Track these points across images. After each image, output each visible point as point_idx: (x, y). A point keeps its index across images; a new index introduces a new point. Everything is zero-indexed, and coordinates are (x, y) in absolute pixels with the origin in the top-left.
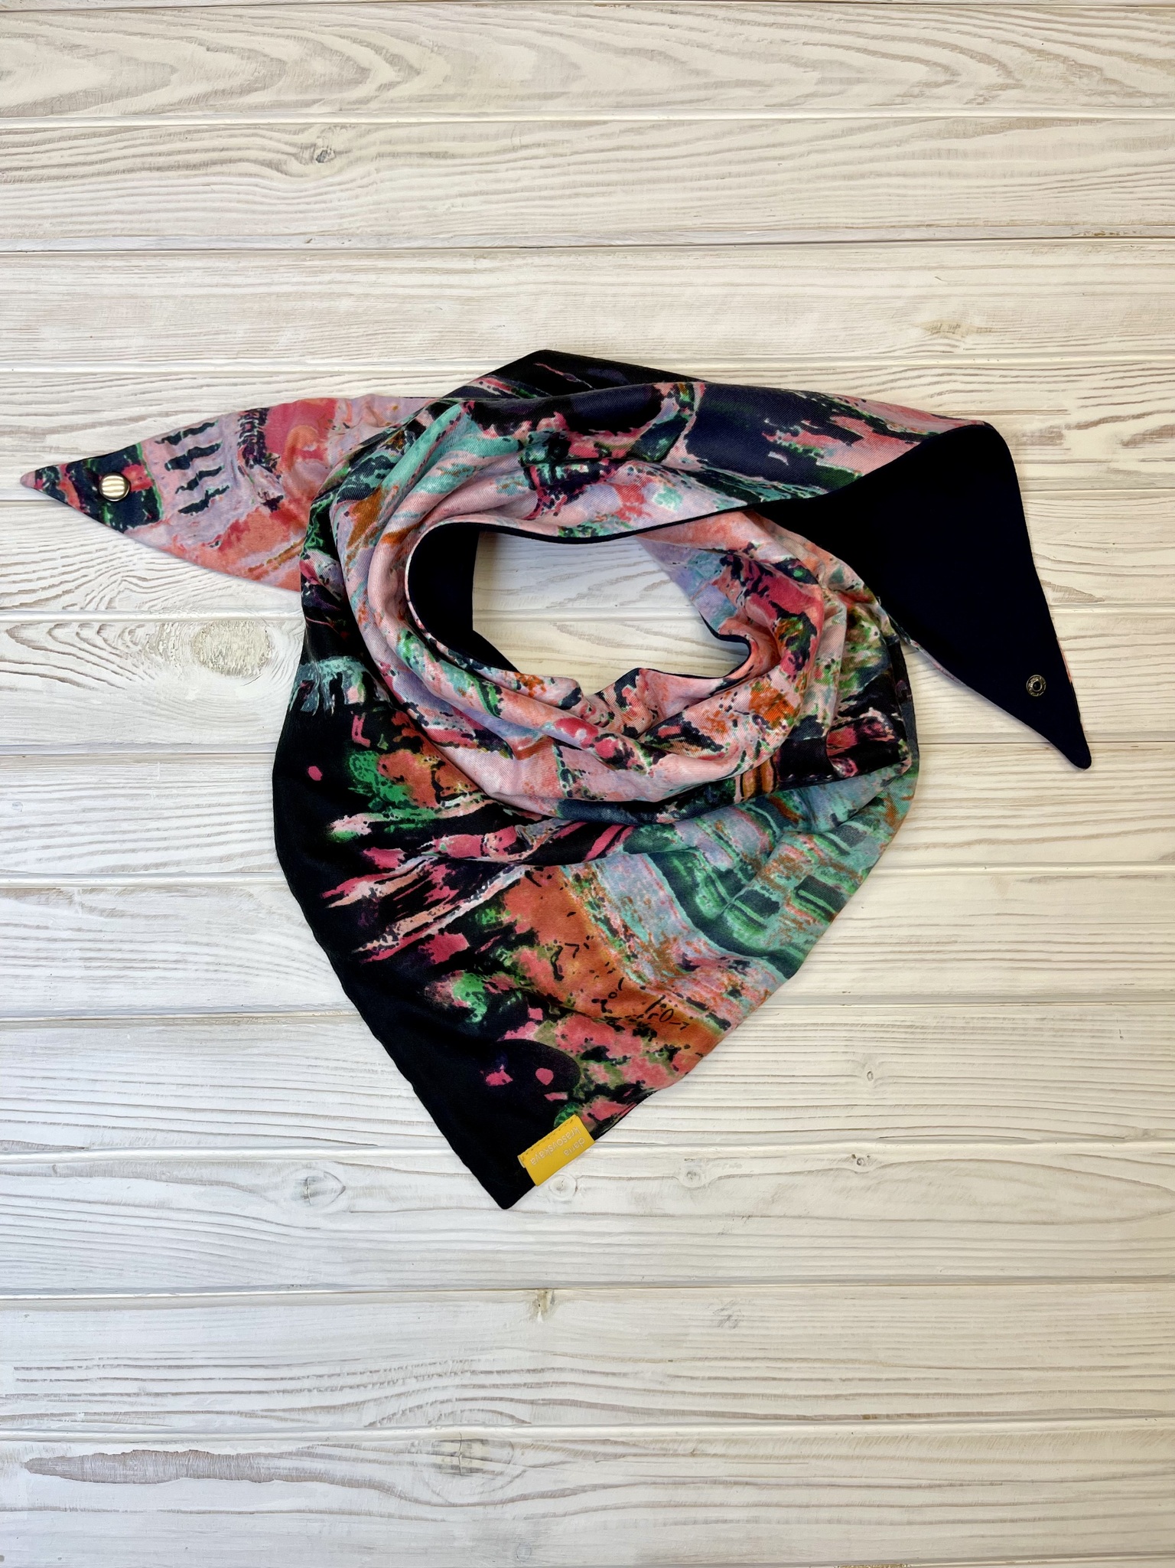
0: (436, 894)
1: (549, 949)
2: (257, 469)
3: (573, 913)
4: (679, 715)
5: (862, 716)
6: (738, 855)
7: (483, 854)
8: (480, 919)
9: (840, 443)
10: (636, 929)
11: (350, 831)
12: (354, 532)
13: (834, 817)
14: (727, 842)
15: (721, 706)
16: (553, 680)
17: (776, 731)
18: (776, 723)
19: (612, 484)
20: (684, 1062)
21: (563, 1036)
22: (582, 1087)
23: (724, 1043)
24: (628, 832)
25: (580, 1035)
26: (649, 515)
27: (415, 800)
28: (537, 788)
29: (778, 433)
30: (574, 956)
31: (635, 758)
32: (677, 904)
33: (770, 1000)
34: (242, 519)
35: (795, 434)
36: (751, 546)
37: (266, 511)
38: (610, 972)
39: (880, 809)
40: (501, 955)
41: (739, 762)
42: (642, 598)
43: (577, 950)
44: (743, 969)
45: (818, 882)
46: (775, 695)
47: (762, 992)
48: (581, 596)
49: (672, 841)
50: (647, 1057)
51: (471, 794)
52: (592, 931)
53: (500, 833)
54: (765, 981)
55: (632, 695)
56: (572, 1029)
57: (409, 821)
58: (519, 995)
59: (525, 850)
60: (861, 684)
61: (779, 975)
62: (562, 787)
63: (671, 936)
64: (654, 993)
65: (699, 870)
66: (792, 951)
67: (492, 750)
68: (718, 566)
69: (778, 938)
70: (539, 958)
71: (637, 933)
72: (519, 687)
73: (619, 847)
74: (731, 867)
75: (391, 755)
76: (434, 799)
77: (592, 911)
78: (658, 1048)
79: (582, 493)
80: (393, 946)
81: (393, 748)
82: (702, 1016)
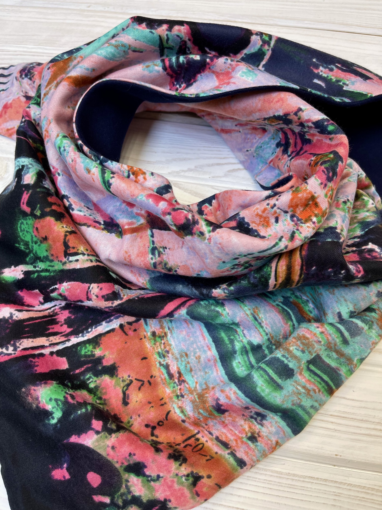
0: (56, 328)
1: (123, 381)
2: (26, 80)
3: (145, 358)
4: (238, 214)
5: (364, 248)
6: (267, 334)
7: (89, 299)
8: (81, 349)
9: (359, 78)
10: (187, 377)
11: (13, 276)
12: (51, 79)
13: (339, 315)
14: (260, 324)
15: (268, 204)
16: (152, 174)
17: (308, 224)
18: (308, 219)
19: (213, 72)
20: (205, 489)
21: (113, 448)
22: (122, 495)
23: (239, 480)
24: (192, 302)
25: (126, 449)
26: (234, 83)
27: (52, 255)
28: (133, 257)
29: (321, 68)
30: (139, 389)
31: (199, 226)
32: (219, 364)
33: (279, 451)
34: (10, 102)
35: (331, 70)
36: (300, 110)
37: (24, 99)
38: (162, 405)
39: (373, 314)
40: (89, 379)
41: (277, 241)
42: (226, 176)
43: (142, 385)
44: (261, 420)
45: (323, 362)
46: (310, 196)
47: (274, 442)
48: (190, 170)
49: (222, 315)
50: (175, 480)
51: (88, 255)
52: (155, 373)
53: (102, 285)
54: (277, 433)
55: (208, 209)
56: (121, 443)
57: (47, 271)
58: (89, 408)
59: (116, 299)
60: (363, 229)
61: (288, 430)
62: (150, 259)
63: (211, 386)
64: (192, 428)
65: (238, 341)
66: (301, 412)
67: (111, 233)
68: (274, 149)
69: (291, 398)
70: (115, 386)
71: (187, 380)
72: (129, 176)
73: (183, 311)
74: (261, 343)
75: (41, 220)
76: (63, 255)
77: (159, 359)
78: (186, 473)
79: (195, 81)
80: (11, 354)
81: (43, 215)
82: (225, 453)
